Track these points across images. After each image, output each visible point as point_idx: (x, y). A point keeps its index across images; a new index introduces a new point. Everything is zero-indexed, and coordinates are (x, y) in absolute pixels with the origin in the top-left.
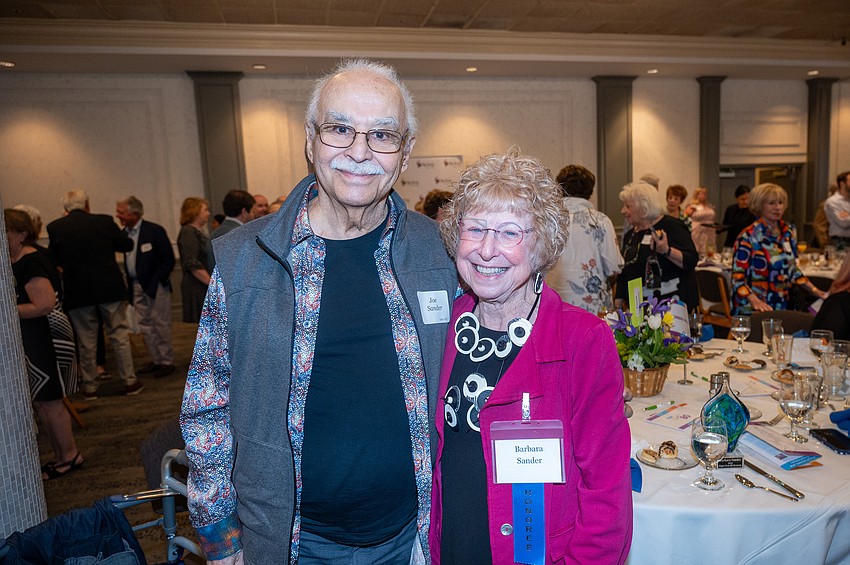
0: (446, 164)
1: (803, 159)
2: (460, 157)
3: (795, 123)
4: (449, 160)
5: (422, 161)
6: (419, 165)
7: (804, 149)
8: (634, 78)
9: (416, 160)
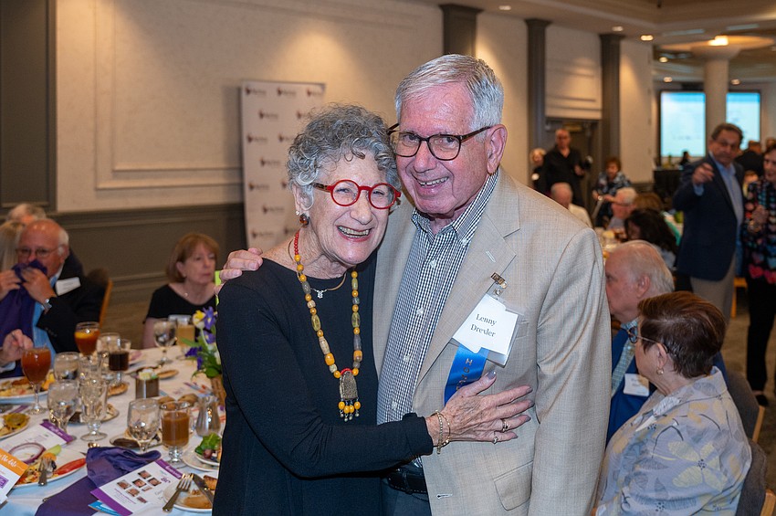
0: (309, 93)
1: (597, 116)
2: (323, 86)
3: (592, 77)
4: (312, 88)
5: (284, 87)
6: (280, 92)
7: (598, 105)
8: (478, 11)
9: (276, 86)
